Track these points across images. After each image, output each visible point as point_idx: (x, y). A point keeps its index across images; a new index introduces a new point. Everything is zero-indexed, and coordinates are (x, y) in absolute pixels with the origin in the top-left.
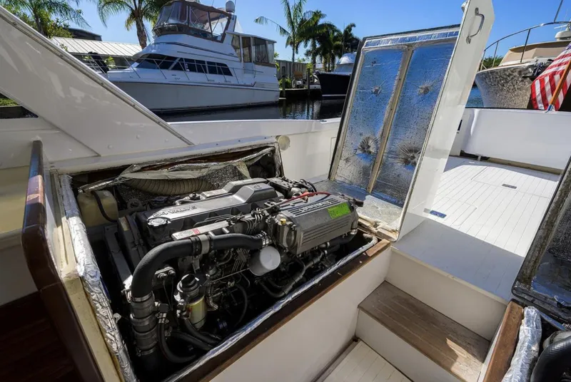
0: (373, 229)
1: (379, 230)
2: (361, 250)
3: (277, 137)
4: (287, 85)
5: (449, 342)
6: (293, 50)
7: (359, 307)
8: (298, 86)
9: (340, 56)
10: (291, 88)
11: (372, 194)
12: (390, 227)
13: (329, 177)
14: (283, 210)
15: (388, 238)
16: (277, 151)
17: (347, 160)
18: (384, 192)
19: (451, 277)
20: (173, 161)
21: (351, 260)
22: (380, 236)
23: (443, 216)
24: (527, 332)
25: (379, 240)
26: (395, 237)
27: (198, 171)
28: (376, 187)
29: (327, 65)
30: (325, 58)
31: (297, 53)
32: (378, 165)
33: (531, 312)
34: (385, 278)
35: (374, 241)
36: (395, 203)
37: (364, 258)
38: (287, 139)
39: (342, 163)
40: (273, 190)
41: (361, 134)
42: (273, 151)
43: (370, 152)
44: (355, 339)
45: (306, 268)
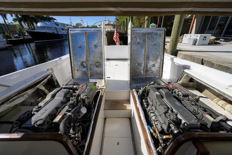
0: (98, 88)
1: (100, 88)
2: (100, 95)
3: (48, 70)
4: (8, 37)
5: (124, 104)
6: (3, 17)
7: (104, 110)
8: (16, 37)
9: (36, 23)
10: (12, 38)
11: (90, 78)
12: (102, 86)
13: (73, 78)
14: (81, 94)
15: (103, 89)
16: (53, 75)
17: (78, 70)
18: (94, 77)
19: (119, 91)
20: (9, 98)
21: (100, 99)
22: (102, 89)
23: (109, 78)
24: (135, 94)
25: (102, 90)
26: (105, 87)
27: (23, 97)
28: (91, 76)
29: (30, 27)
30: (27, 23)
31: (7, 19)
32: (89, 69)
33: (134, 90)
34: (105, 99)
35: (101, 91)
36: (98, 79)
37: (102, 96)
38: (52, 69)
39: (76, 72)
40: (69, 90)
41: (80, 61)
42: (52, 76)
43: (85, 66)
44: (105, 119)
45: (92, 106)
